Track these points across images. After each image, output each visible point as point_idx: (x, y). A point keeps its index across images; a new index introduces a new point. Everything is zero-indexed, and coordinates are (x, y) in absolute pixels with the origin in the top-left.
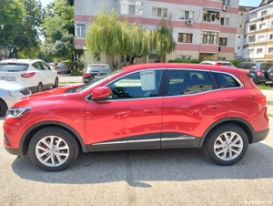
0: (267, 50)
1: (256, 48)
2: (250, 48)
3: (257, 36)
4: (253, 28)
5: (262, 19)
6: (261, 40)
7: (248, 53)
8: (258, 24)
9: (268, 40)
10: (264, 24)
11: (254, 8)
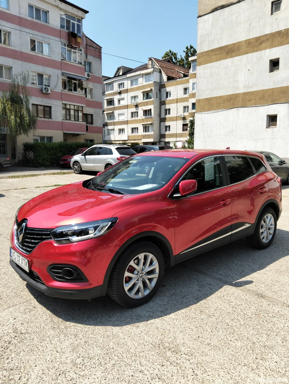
0: (130, 131)
1: (117, 128)
2: (110, 127)
3: (116, 113)
4: (110, 102)
5: (120, 93)
6: (122, 118)
7: (109, 134)
8: (116, 98)
9: (130, 118)
10: (123, 99)
11: (109, 78)
